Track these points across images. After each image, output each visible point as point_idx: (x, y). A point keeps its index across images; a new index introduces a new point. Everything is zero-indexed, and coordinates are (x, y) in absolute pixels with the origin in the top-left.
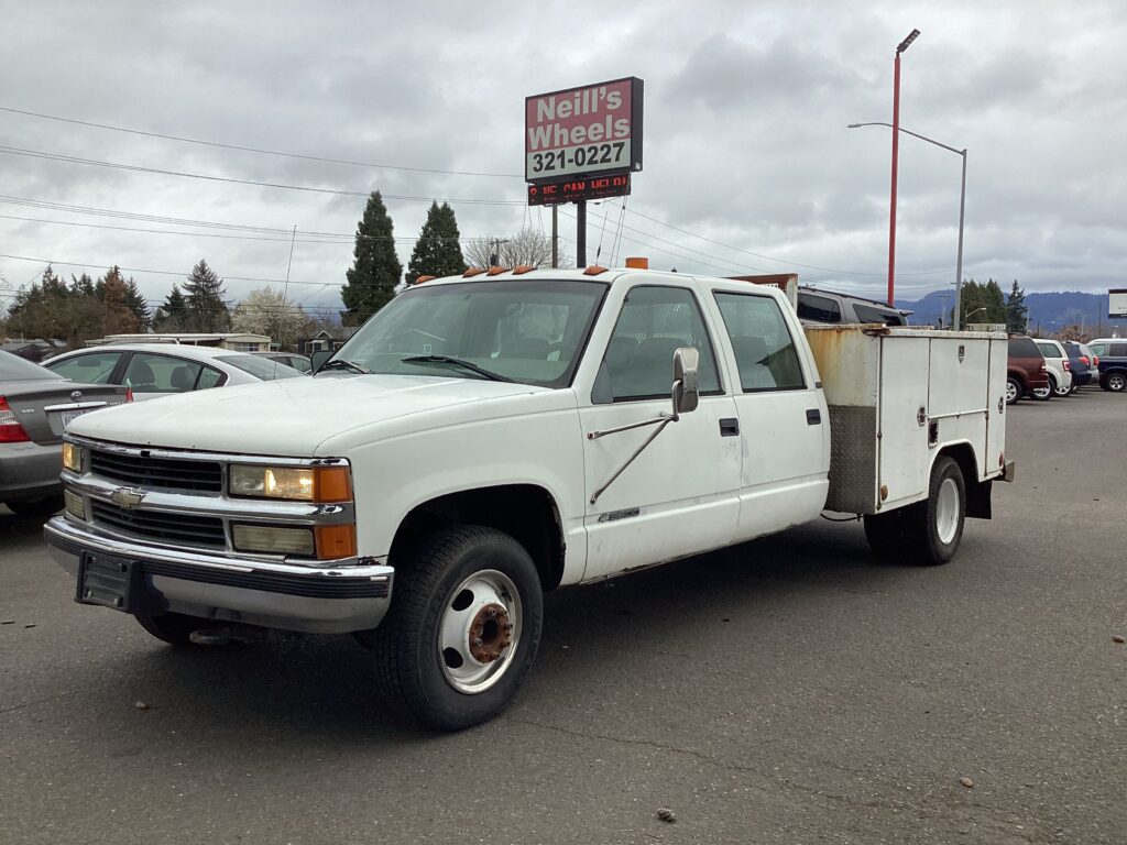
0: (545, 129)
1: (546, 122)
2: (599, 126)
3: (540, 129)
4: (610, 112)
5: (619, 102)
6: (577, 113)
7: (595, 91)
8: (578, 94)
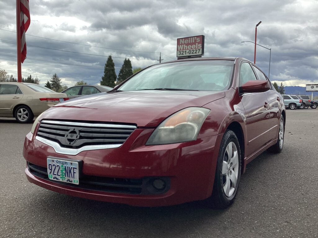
0: (182, 46)
1: (182, 44)
2: (195, 45)
3: (180, 46)
4: (197, 42)
5: (199, 40)
6: (189, 42)
7: (194, 38)
8: (190, 38)
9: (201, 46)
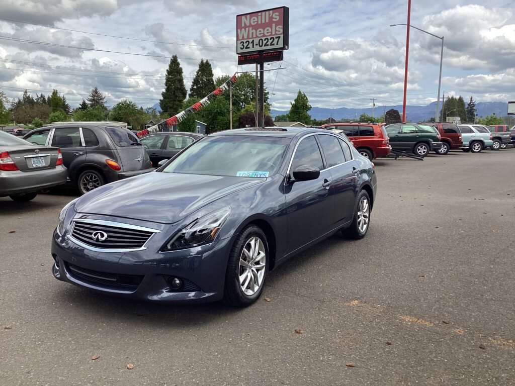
0: (245, 30)
1: (246, 27)
2: (269, 28)
4: (274, 22)
5: (278, 18)
6: (259, 22)
7: (267, 12)
8: (260, 14)
9: (282, 31)
